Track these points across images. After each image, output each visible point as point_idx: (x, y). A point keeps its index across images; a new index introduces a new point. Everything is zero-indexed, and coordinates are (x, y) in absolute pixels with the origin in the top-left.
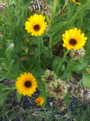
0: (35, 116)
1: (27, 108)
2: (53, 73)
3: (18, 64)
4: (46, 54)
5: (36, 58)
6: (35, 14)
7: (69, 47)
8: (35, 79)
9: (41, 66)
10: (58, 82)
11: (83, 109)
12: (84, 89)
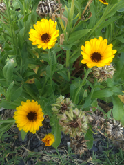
0: (46, 161)
1: (36, 150)
2: (68, 100)
3: (21, 87)
4: (62, 75)
5: (46, 80)
7: (90, 64)
9: (54, 92)
10: (74, 113)
11: (113, 152)
12: (113, 123)
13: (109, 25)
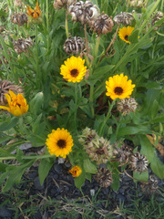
0: (66, 211)
2: (94, 132)
6: (73, 57)
8: (70, 136)
10: (100, 142)
11: (143, 201)
12: (137, 156)
13: (134, 60)
